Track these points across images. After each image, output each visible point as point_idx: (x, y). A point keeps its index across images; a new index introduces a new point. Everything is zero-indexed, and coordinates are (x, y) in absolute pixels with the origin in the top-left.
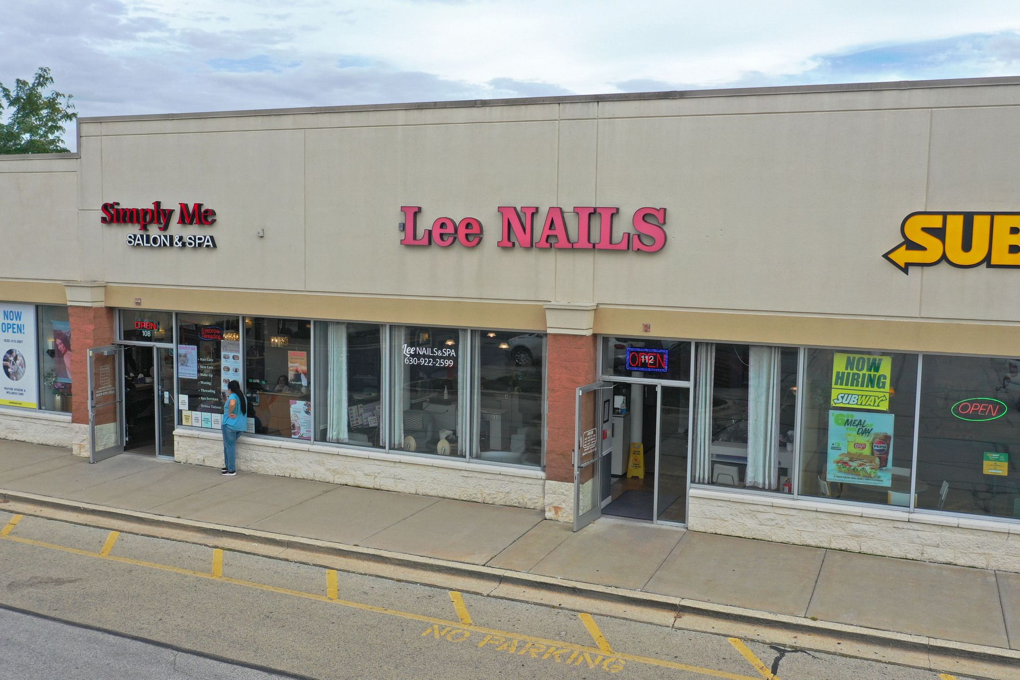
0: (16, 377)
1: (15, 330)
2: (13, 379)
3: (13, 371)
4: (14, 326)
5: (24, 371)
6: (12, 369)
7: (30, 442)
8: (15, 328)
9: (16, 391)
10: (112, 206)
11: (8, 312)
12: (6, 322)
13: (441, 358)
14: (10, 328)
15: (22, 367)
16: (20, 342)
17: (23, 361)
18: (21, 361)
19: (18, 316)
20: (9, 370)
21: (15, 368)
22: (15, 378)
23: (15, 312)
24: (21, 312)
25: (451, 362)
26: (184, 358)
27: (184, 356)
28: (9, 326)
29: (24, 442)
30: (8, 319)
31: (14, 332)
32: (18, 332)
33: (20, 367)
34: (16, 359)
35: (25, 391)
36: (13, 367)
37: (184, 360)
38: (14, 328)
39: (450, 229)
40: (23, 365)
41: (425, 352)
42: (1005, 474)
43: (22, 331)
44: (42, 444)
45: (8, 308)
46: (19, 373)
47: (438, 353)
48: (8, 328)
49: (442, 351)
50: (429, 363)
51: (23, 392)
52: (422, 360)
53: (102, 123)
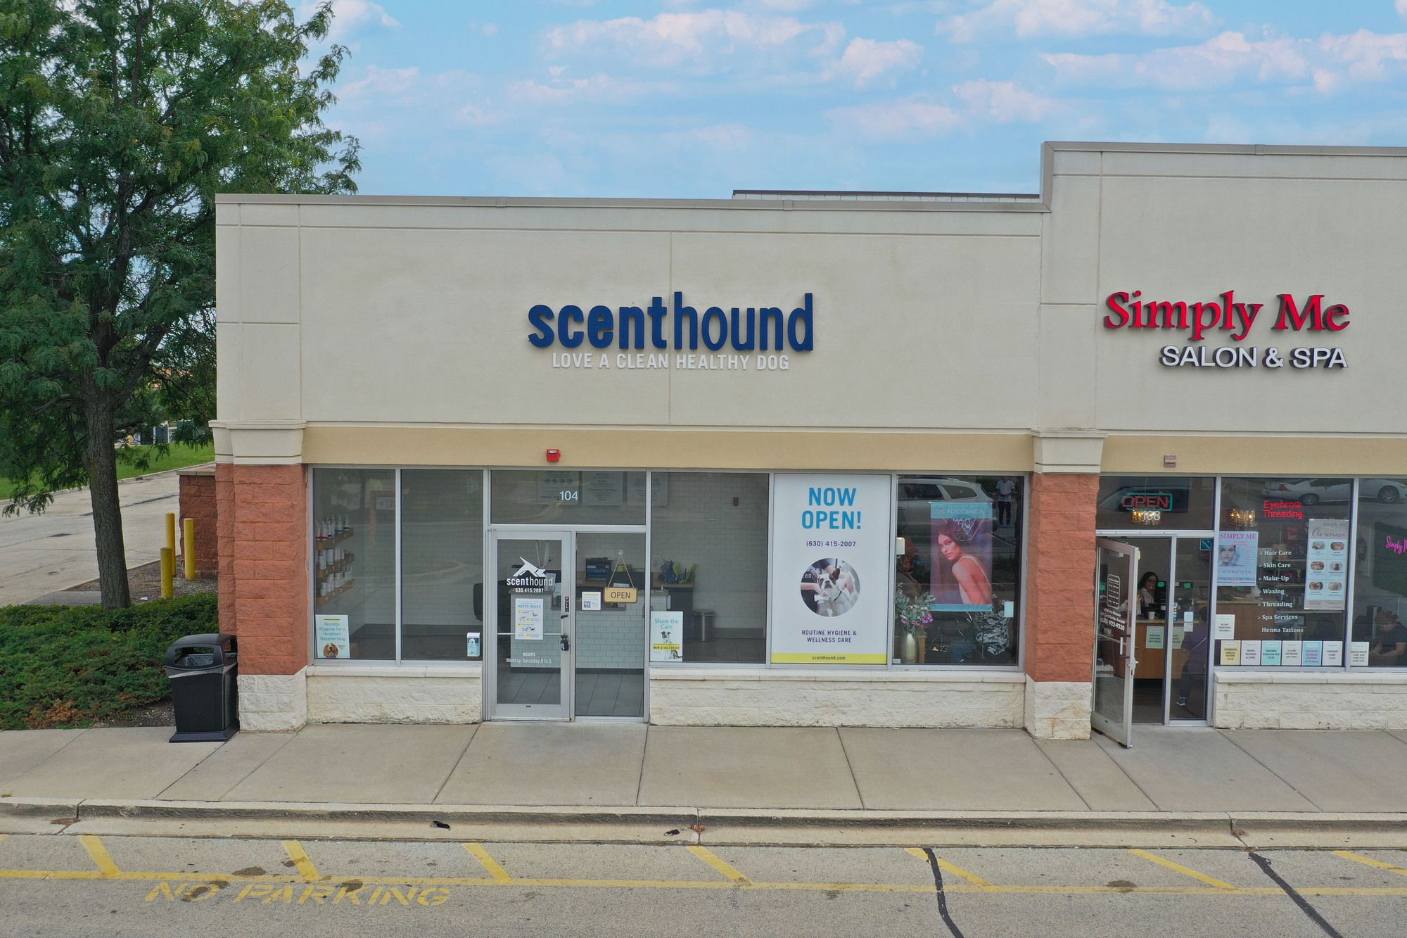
0: (833, 610)
1: (835, 524)
2: (826, 614)
3: (827, 599)
4: (835, 516)
5: (856, 599)
6: (825, 595)
7: (879, 726)
8: (836, 520)
9: (831, 636)
10: (1123, 296)
11: (819, 490)
12: (815, 508)
14: (825, 519)
15: (851, 591)
16: (849, 544)
17: (853, 580)
18: (850, 580)
19: (848, 497)
20: (816, 598)
21: (833, 593)
22: (830, 612)
23: (839, 490)
24: (854, 490)
26: (1231, 554)
27: (1231, 550)
28: (822, 516)
29: (864, 726)
30: (819, 503)
31: (832, 527)
32: (844, 527)
33: (846, 591)
34: (835, 575)
35: (855, 633)
36: (827, 591)
37: (1231, 556)
38: (832, 520)
40: (855, 586)
43: (856, 524)
44: (909, 727)
45: (821, 484)
46: (842, 603)
48: (819, 520)
51: (851, 635)
53: (1104, 154)
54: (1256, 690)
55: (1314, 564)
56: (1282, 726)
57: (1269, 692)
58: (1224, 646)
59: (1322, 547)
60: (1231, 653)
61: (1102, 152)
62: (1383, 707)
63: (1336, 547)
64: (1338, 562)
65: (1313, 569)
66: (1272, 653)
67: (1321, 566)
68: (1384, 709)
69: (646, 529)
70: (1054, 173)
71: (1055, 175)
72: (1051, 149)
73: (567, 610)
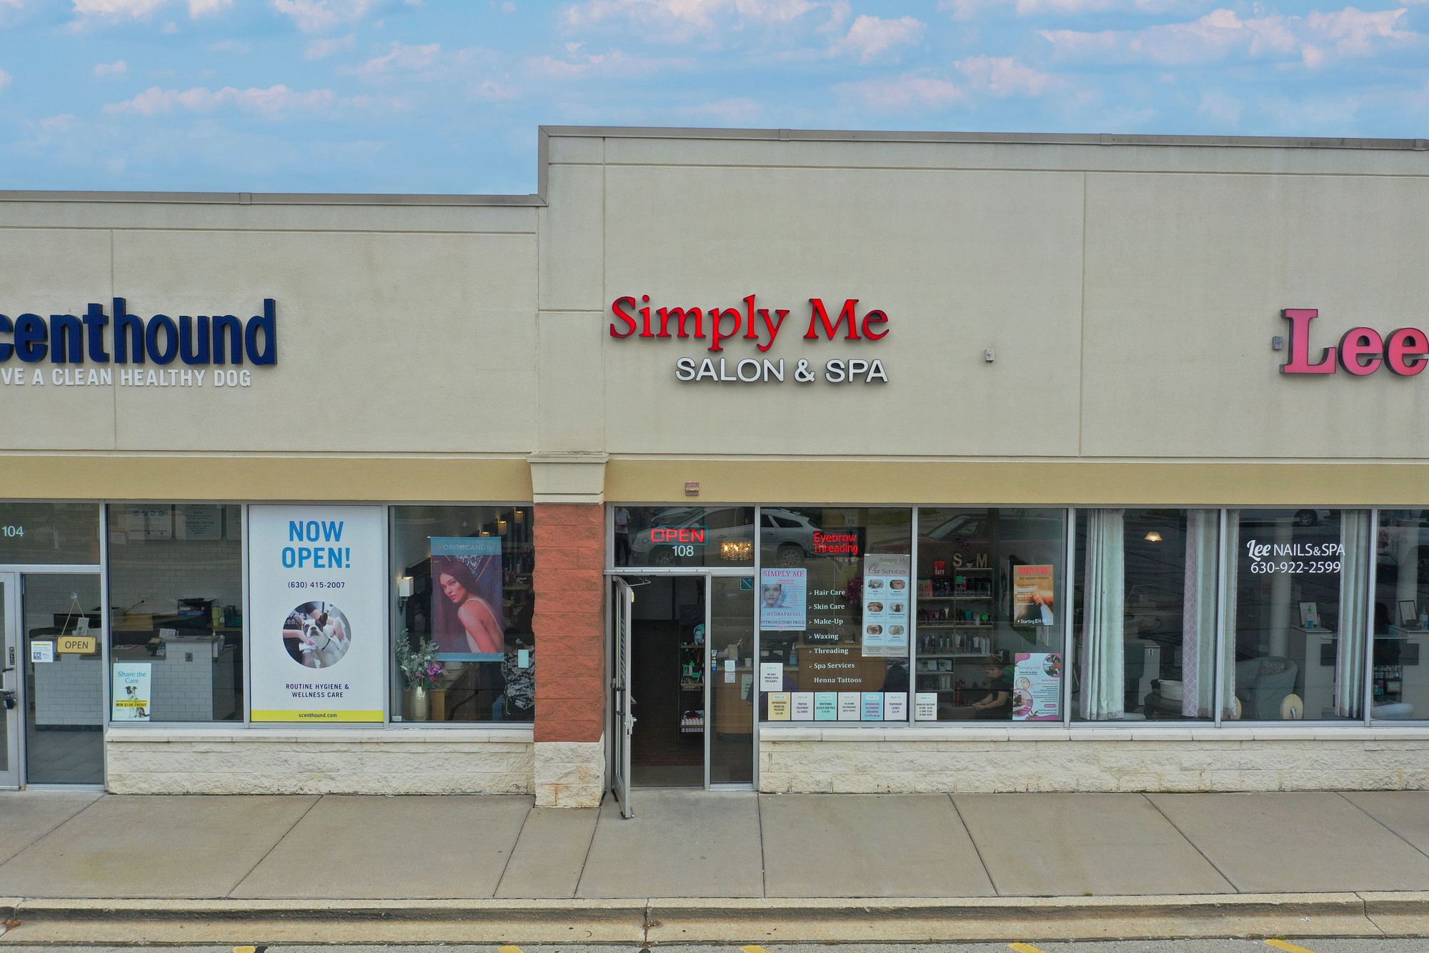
0: (321, 661)
1: (320, 562)
2: (313, 666)
3: (313, 648)
4: (320, 553)
5: (347, 647)
6: (311, 644)
7: (373, 793)
8: (321, 557)
9: (320, 690)
10: (630, 301)
11: (301, 523)
12: (296, 544)
13: (1317, 559)
14: (309, 556)
15: (341, 639)
16: (336, 585)
17: (343, 626)
18: (340, 626)
19: (334, 531)
20: (301, 647)
21: (320, 641)
22: (318, 662)
23: (324, 523)
24: (341, 523)
26: (776, 594)
27: (776, 589)
28: (305, 554)
29: (355, 794)
30: (301, 539)
31: (317, 565)
32: (330, 566)
33: (335, 639)
34: (322, 621)
35: (346, 687)
36: (313, 639)
37: (776, 596)
38: (317, 558)
39: (1376, 348)
40: (345, 633)
41: (1290, 551)
43: (344, 562)
44: (407, 795)
45: (303, 516)
46: (332, 653)
47: (1313, 550)
48: (301, 558)
49: (1321, 549)
50: (1296, 569)
51: (343, 690)
52: (1284, 566)
53: (606, 139)
54: (805, 749)
55: (871, 605)
56: (836, 790)
57: (819, 751)
58: (771, 698)
59: (880, 585)
60: (780, 707)
61: (604, 138)
62: (951, 767)
63: (896, 585)
64: (899, 602)
65: (870, 610)
66: (827, 706)
67: (880, 607)
68: (951, 770)
69: (100, 569)
70: (550, 162)
71: (550, 164)
72: (547, 134)
73: (12, 662)
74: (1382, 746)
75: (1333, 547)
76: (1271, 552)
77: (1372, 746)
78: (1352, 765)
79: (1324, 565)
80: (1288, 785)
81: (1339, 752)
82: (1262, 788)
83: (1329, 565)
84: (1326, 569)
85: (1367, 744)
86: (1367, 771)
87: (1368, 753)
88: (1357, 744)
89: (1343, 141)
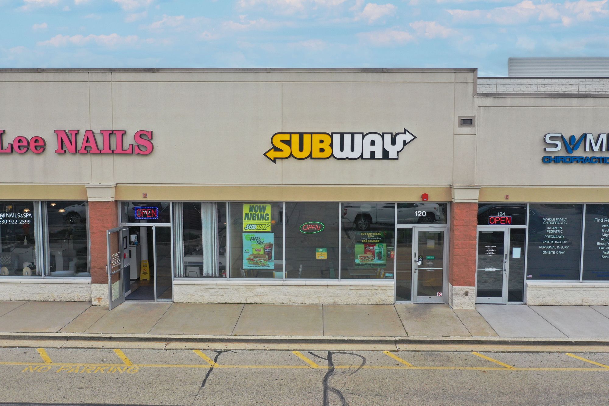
13: (22, 219)
25: (29, 221)
39: (25, 143)
41: (12, 216)
42: (326, 258)
47: (20, 216)
49: (23, 215)
50: (14, 222)
52: (10, 221)
74: (45, 285)
75: (27, 215)
76: (5, 216)
77: (42, 285)
78: (35, 292)
79: (24, 221)
80: (13, 299)
81: (30, 287)
82: (4, 299)
83: (26, 221)
84: (25, 222)
85: (40, 284)
86: (41, 294)
87: (41, 288)
88: (37, 285)
89: (11, 69)
